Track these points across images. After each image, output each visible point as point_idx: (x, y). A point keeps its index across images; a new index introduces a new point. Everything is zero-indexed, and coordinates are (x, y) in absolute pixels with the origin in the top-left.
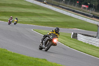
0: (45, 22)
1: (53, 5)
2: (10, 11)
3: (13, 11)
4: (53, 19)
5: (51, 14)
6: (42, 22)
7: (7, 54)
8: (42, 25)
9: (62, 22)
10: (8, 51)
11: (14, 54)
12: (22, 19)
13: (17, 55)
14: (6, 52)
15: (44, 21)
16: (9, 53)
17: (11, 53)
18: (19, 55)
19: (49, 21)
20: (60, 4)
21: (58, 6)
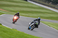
0: (46, 17)
1: (51, 7)
2: (26, 10)
3: (28, 10)
4: (51, 15)
5: (50, 12)
6: (45, 17)
7: (24, 35)
8: (45, 18)
9: (56, 17)
10: (25, 33)
11: (28, 35)
12: (33, 15)
13: (30, 36)
14: (24, 34)
16: (25, 34)
17: (27, 34)
18: (31, 36)
19: (49, 16)
20: (55, 7)
21: (54, 8)
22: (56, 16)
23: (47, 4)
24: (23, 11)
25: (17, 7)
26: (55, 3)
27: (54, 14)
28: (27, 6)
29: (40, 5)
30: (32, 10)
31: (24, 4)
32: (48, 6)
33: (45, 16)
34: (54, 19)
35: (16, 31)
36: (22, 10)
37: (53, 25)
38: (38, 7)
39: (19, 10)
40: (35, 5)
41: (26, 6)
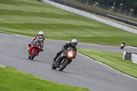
0: (86, 38)
1: (97, 14)
2: (38, 22)
3: (43, 22)
4: (98, 33)
5: (95, 26)
7: (34, 81)
10: (36, 77)
11: (43, 81)
13: (48, 83)
14: (33, 79)
15: (85, 36)
16: (36, 80)
18: (50, 83)
19: (93, 35)
20: (107, 13)
21: (104, 15)
22: (109, 36)
23: (86, 6)
24: (31, 24)
25: (17, 14)
26: (107, 4)
27: (104, 29)
28: (41, 13)
29: (72, 9)
30: (52, 23)
31: (34, 8)
32: (91, 12)
33: (82, 36)
34: (104, 41)
35: (14, 72)
36: (30, 22)
37: (102, 56)
38: (67, 14)
39: (22, 23)
40: (59, 9)
41: (39, 11)
